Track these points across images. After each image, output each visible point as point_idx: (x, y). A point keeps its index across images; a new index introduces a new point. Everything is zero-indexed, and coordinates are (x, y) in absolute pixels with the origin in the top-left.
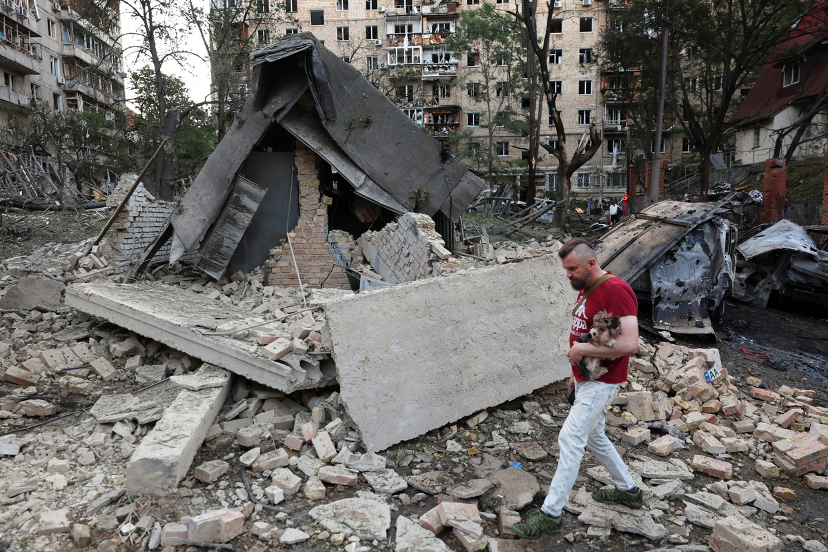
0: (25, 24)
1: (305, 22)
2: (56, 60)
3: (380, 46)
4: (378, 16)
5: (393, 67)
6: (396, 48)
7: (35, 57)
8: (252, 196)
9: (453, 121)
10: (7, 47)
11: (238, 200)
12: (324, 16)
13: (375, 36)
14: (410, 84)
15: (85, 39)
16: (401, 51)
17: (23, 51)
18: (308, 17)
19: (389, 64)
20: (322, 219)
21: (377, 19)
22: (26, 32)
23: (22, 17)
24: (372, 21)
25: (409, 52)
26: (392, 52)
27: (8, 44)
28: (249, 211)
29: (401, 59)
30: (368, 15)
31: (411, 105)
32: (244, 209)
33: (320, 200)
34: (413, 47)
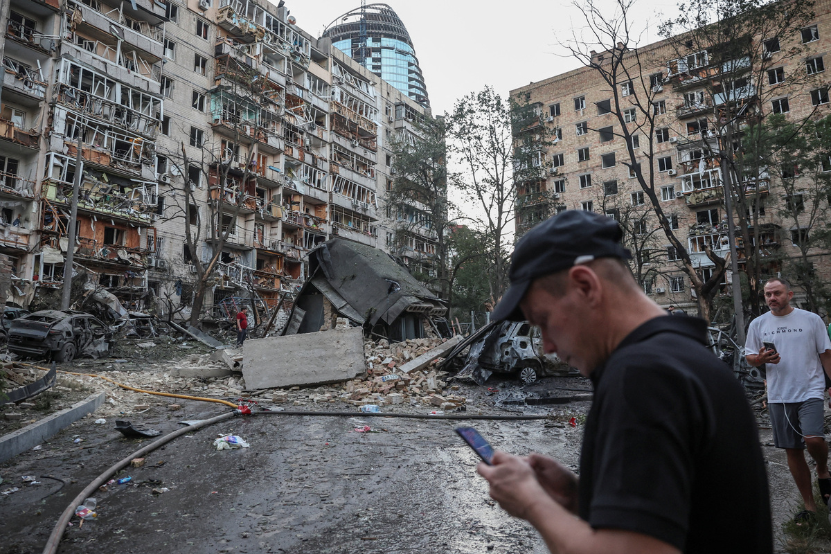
0: (368, 214)
1: (598, 166)
2: (391, 234)
3: (675, 175)
4: (671, 147)
5: (689, 194)
6: (691, 174)
7: (372, 236)
8: (300, 315)
9: (771, 241)
10: (353, 232)
11: (295, 317)
12: (616, 157)
13: (669, 167)
14: (713, 208)
15: (414, 214)
16: (696, 177)
17: (365, 232)
18: (600, 161)
19: (684, 191)
20: (330, 324)
21: (669, 150)
22: (368, 219)
23: (365, 210)
24: (665, 153)
25: (706, 175)
26: (687, 179)
27: (354, 230)
28: (299, 322)
29: (697, 185)
30: (660, 148)
31: (715, 230)
32: (297, 321)
33: (332, 316)
34: (710, 171)
